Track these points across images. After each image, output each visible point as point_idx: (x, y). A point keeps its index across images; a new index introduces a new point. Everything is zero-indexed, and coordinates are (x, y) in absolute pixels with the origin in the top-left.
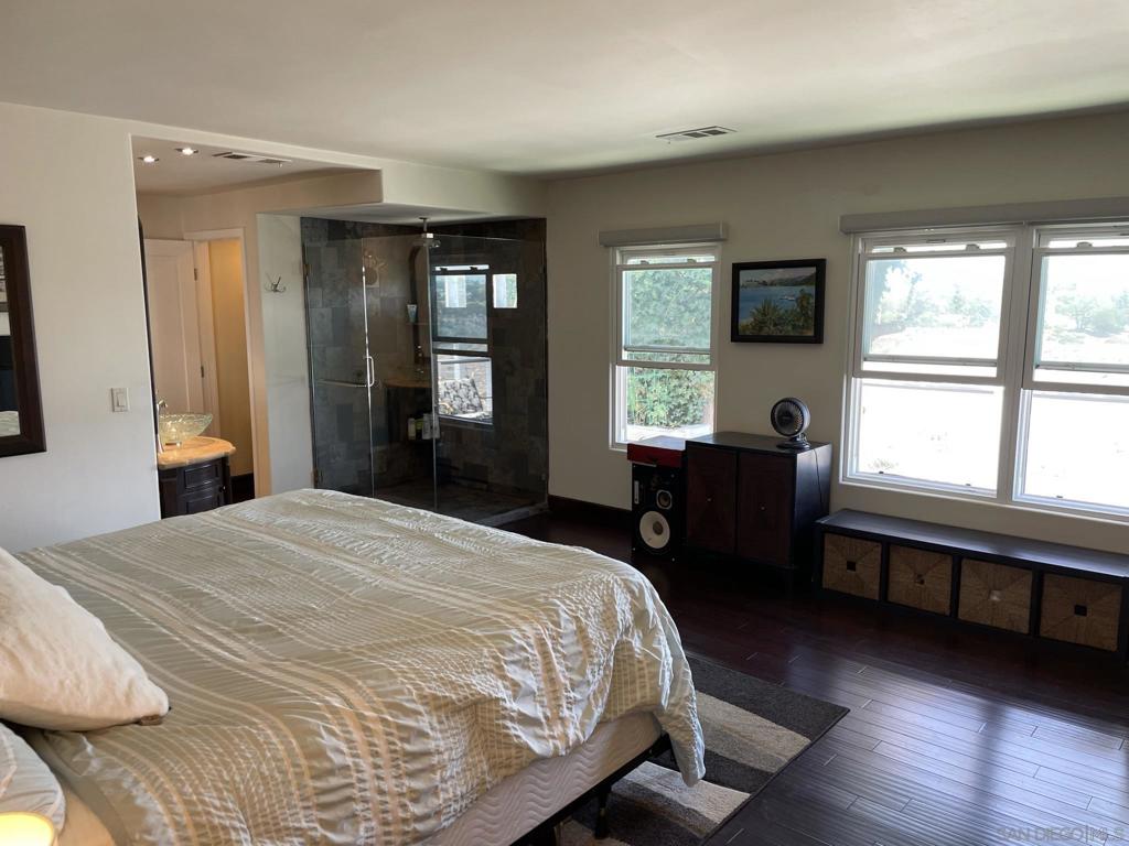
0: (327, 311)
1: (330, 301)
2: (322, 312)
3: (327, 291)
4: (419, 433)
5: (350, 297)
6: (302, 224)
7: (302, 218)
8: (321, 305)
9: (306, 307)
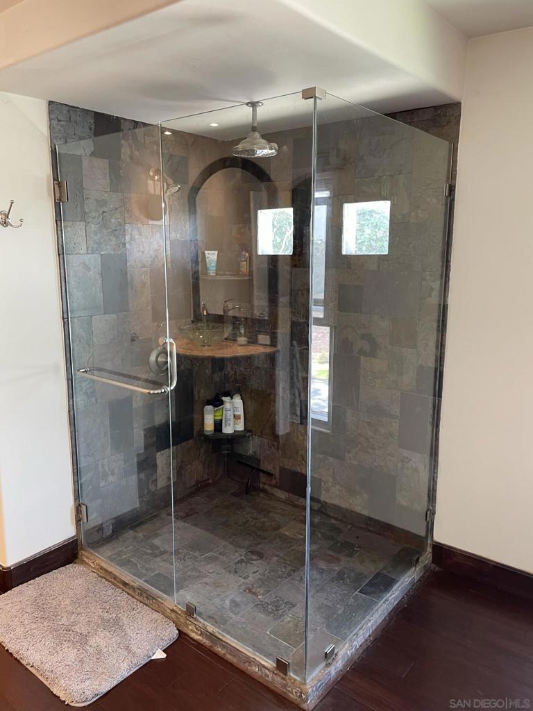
0: (94, 260)
1: (99, 244)
2: (85, 260)
3: (93, 227)
4: (218, 425)
5: (128, 238)
6: (50, 112)
7: (50, 103)
8: (83, 250)
9: (60, 252)
